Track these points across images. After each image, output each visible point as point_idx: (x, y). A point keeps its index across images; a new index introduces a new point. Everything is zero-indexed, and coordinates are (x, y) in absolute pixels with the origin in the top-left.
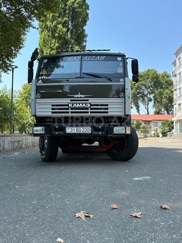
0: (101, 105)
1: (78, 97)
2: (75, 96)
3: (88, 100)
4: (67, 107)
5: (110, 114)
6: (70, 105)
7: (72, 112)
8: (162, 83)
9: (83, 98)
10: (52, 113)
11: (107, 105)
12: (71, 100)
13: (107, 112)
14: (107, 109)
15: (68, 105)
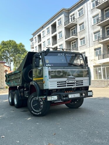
0: (80, 81)
1: (71, 77)
2: (69, 77)
3: (75, 79)
4: (65, 83)
5: (84, 85)
6: (67, 82)
7: (67, 86)
8: (19, 50)
9: (73, 77)
10: (58, 87)
11: (82, 81)
12: (67, 79)
13: (83, 85)
14: (82, 83)
15: (66, 82)
